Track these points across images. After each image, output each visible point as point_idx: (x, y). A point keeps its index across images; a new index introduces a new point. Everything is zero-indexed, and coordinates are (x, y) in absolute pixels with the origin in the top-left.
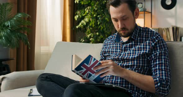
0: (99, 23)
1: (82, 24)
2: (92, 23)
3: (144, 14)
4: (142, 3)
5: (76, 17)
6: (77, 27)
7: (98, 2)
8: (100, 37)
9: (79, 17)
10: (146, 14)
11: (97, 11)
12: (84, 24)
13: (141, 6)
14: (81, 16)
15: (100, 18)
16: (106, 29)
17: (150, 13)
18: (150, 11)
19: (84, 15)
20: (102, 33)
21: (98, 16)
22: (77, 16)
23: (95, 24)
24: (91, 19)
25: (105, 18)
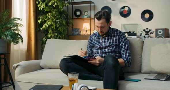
0: (58, 26)
1: (45, 27)
2: (54, 26)
3: (90, 19)
4: (87, 12)
5: (39, 21)
6: (41, 29)
7: (56, 10)
8: (58, 37)
9: (42, 21)
10: (91, 20)
11: (56, 17)
12: (47, 26)
13: (87, 14)
14: (43, 20)
15: (58, 22)
16: (63, 31)
17: (93, 19)
18: (93, 18)
19: (46, 19)
20: (60, 34)
21: (57, 21)
22: (41, 20)
23: (55, 26)
24: (53, 23)
25: (62, 22)
